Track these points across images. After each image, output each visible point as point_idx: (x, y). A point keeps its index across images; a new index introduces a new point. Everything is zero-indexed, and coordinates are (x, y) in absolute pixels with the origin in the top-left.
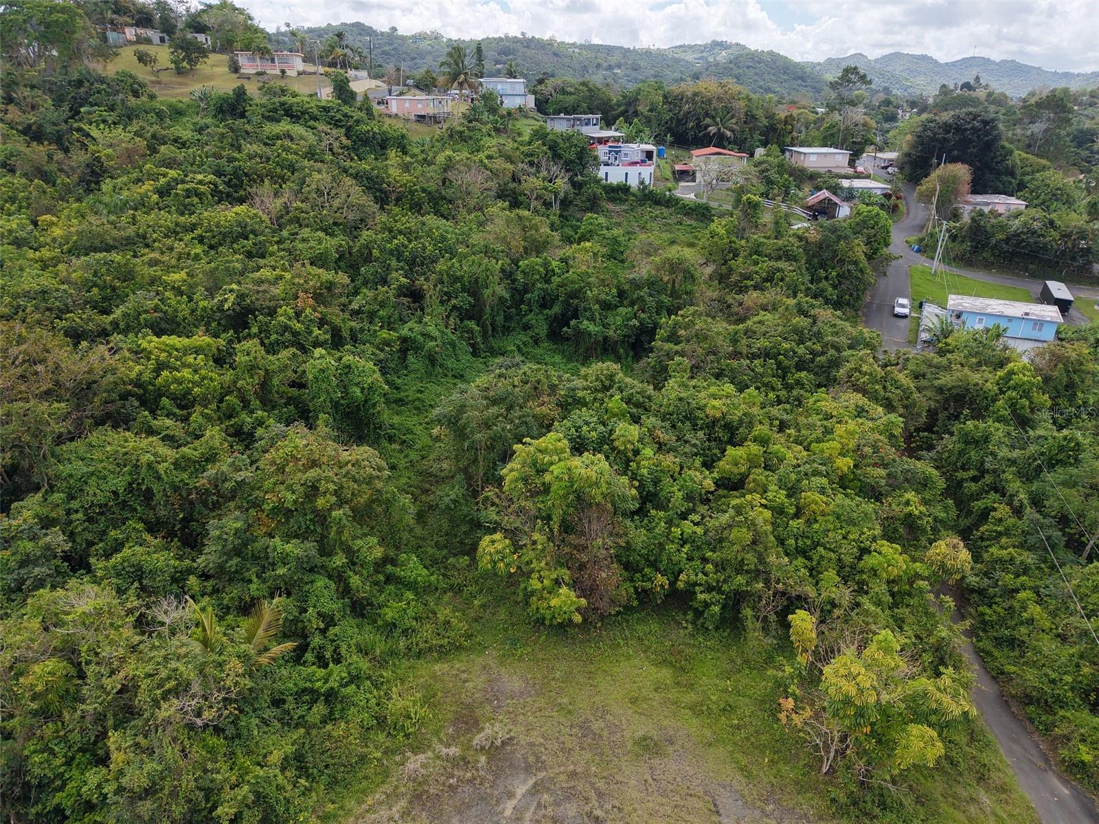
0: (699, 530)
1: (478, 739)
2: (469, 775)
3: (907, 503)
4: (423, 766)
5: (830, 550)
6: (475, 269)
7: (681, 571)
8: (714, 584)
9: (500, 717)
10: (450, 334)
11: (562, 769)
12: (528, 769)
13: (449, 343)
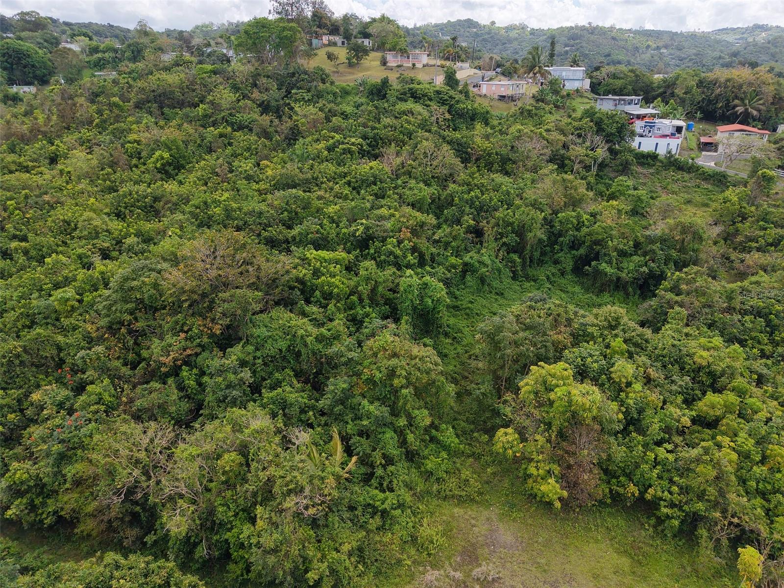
0: (671, 457)
1: (477, 572)
4: (437, 579)
6: (524, 217)
8: (678, 503)
9: (494, 560)
10: (498, 262)
13: (497, 270)
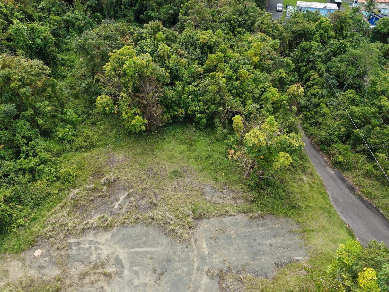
0: (196, 89)
2: (99, 195)
3: (280, 73)
4: (78, 193)
5: (250, 93)
7: (189, 106)
8: (203, 110)
9: (113, 171)
10: (88, 18)
11: (140, 187)
12: (125, 189)
13: (88, 23)
